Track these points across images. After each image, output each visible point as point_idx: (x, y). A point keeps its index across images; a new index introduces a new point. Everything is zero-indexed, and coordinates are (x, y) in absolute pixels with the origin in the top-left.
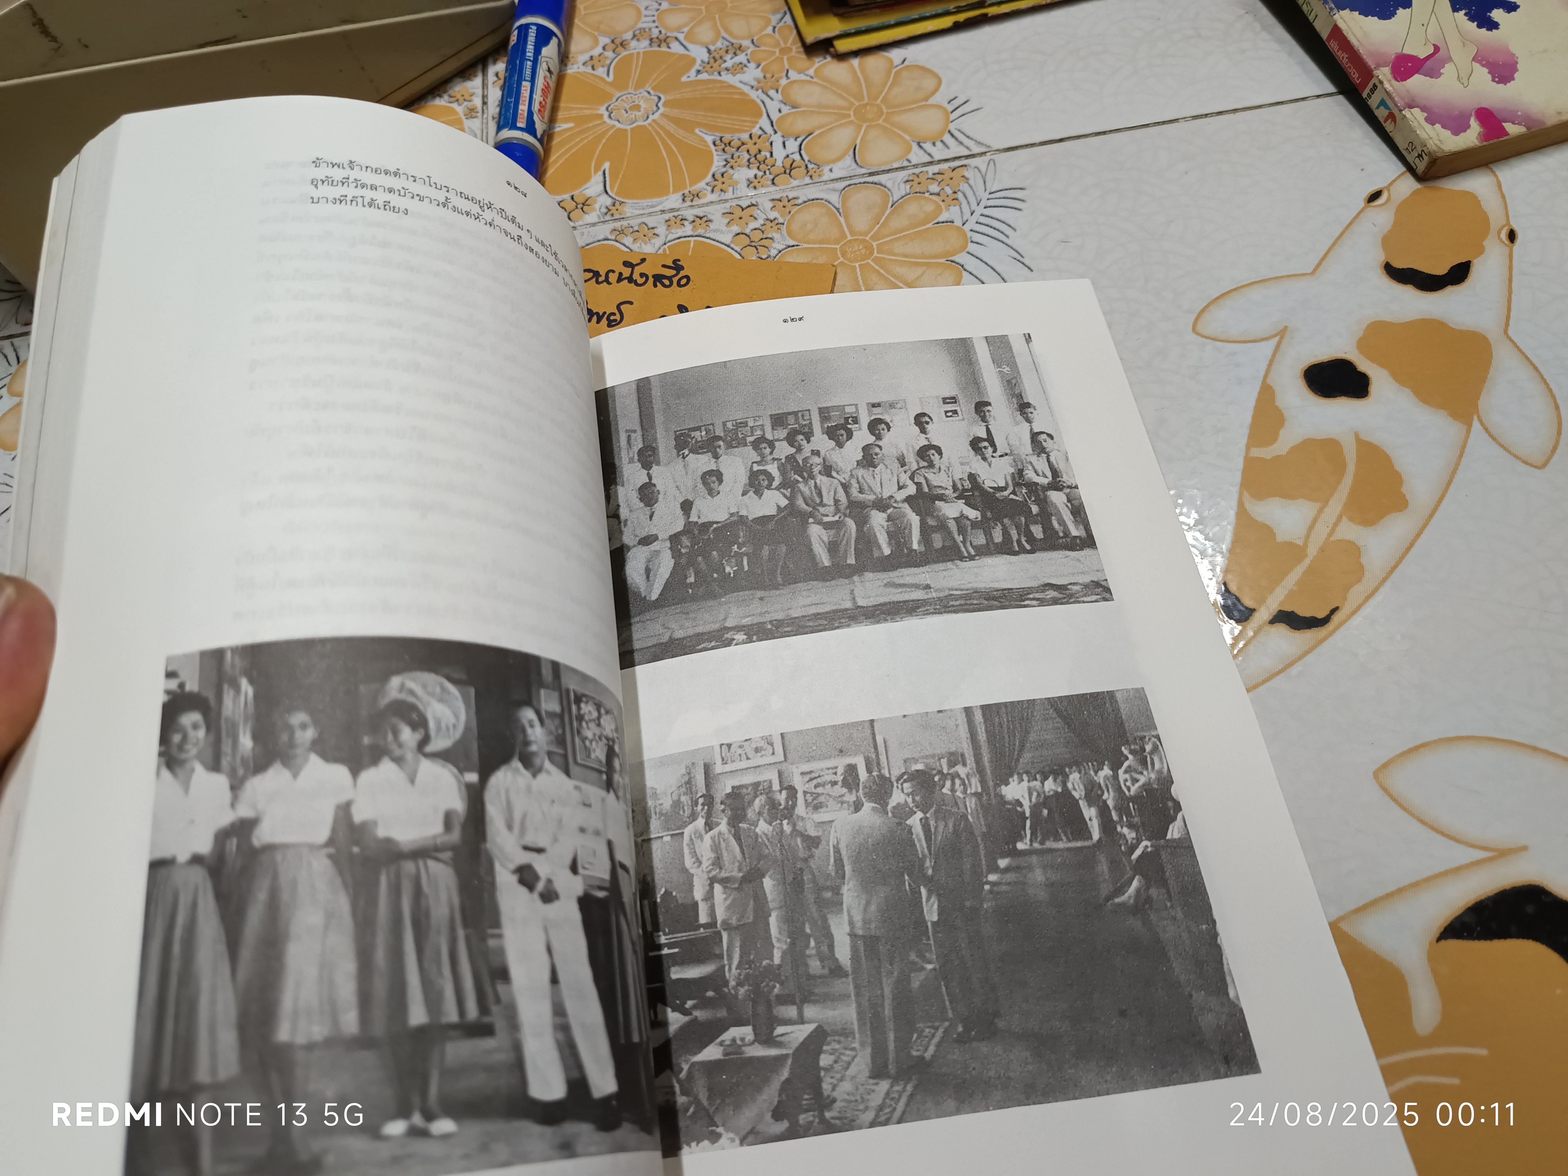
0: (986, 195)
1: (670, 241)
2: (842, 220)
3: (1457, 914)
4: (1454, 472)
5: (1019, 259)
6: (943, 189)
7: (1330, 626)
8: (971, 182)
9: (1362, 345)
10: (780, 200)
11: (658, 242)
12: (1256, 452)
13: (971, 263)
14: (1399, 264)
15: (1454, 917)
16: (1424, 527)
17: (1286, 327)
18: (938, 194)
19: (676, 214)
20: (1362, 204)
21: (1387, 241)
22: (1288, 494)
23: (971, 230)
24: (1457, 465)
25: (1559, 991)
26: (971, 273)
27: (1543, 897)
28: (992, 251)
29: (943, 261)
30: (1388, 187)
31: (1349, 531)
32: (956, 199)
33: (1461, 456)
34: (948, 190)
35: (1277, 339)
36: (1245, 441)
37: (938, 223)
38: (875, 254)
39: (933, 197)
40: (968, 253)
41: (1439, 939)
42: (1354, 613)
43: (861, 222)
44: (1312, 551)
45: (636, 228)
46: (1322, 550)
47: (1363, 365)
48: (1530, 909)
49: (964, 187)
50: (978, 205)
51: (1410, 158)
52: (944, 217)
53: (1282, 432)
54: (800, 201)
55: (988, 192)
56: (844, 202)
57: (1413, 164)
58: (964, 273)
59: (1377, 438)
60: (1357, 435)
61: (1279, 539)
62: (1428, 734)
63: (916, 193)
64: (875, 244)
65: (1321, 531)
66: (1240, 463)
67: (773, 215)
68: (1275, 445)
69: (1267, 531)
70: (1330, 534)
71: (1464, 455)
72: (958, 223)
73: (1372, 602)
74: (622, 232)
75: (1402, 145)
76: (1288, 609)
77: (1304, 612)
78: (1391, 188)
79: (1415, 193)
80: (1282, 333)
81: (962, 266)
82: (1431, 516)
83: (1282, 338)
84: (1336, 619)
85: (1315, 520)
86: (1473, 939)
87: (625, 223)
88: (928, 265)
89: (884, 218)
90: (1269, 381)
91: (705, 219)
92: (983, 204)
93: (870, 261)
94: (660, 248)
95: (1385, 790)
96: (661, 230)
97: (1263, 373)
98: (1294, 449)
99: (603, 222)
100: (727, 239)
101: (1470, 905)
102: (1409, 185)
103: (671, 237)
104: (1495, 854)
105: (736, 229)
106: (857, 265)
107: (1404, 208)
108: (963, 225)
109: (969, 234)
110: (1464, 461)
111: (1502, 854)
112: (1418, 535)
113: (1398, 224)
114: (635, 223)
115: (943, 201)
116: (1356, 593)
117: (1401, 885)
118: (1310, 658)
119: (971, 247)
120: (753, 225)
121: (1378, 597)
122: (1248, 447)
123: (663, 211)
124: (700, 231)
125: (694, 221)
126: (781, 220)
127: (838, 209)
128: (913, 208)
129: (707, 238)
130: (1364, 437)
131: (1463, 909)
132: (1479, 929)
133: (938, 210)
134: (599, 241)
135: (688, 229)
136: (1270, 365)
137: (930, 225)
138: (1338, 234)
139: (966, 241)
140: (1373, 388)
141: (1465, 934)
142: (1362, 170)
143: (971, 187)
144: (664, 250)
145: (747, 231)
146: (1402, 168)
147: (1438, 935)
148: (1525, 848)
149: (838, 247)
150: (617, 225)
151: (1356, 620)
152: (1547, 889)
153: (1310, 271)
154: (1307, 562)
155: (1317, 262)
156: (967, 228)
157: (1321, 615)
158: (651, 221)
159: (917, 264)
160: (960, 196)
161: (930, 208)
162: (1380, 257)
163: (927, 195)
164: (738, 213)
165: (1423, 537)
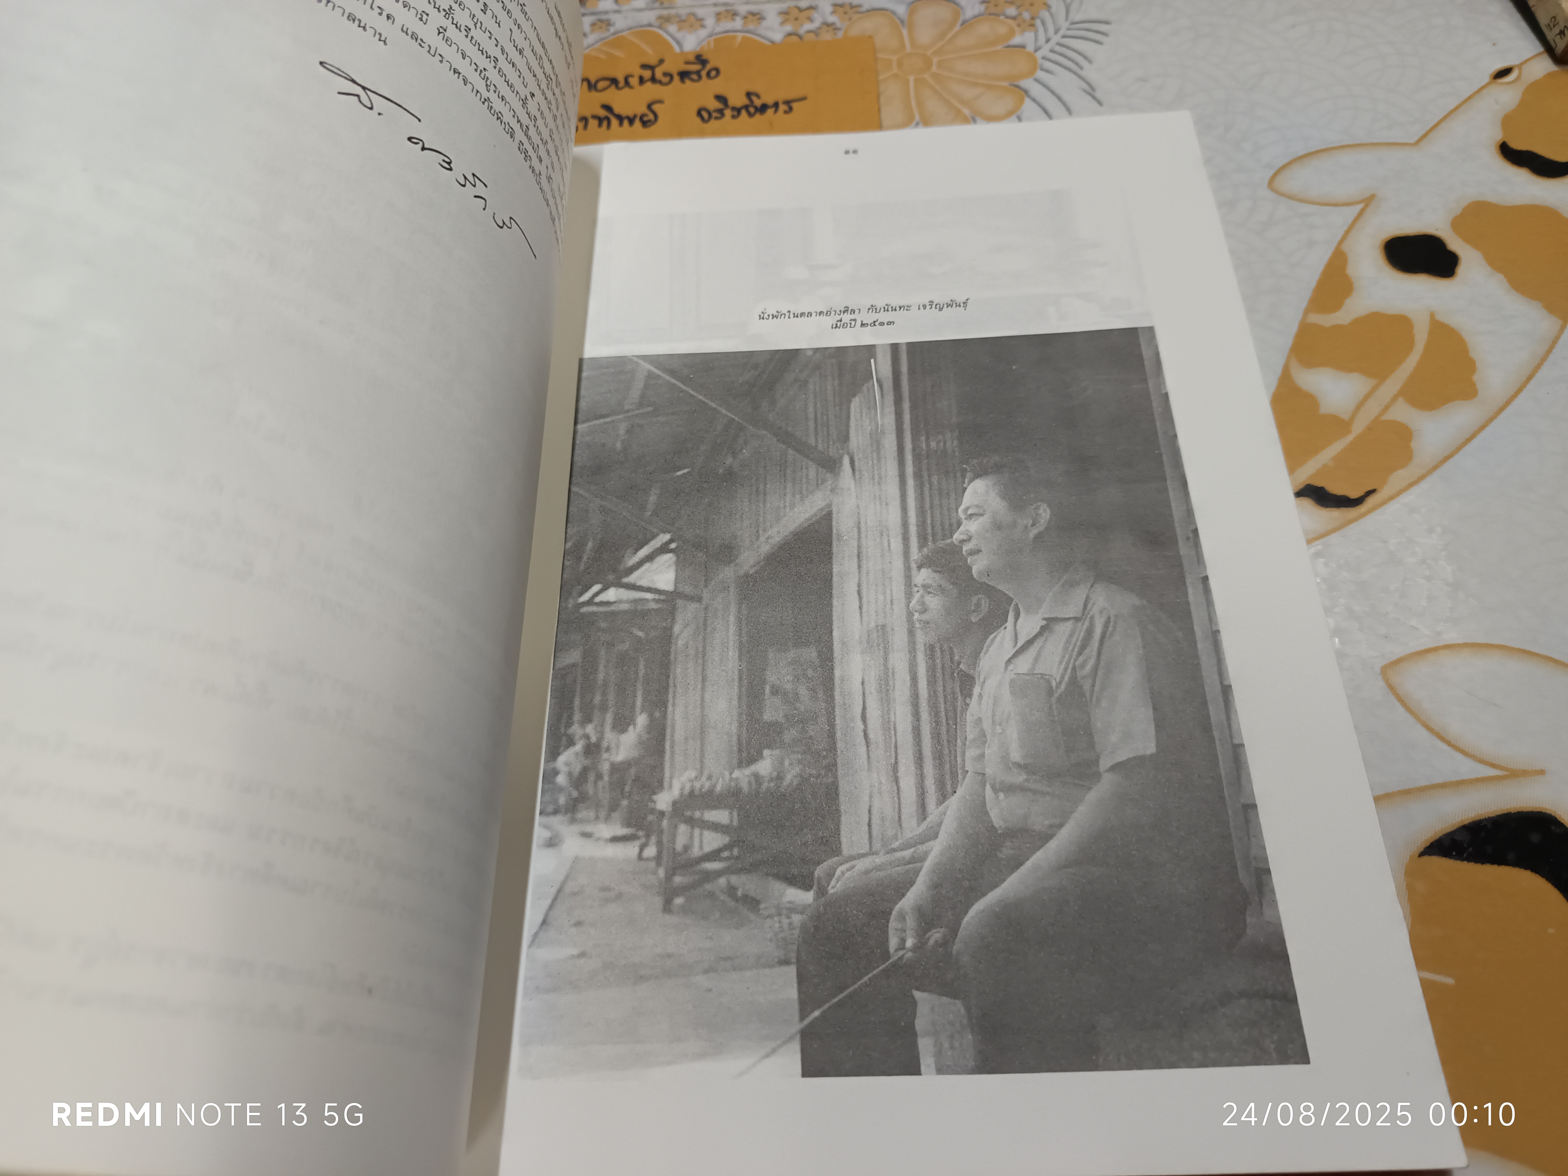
0: (1067, 24)
1: (717, 34)
2: (905, 32)
3: (1449, 830)
4: (1538, 367)
5: (1091, 91)
6: (1020, 14)
7: (1363, 508)
8: (1053, 10)
9: (1457, 224)
10: (841, 6)
11: (703, 33)
12: (1315, 318)
13: (1036, 90)
14: (1517, 145)
15: (1444, 833)
16: (1491, 419)
17: (1372, 197)
18: (1014, 18)
19: (729, 8)
20: (1487, 79)
21: (1507, 121)
22: (1344, 366)
23: (1044, 58)
24: (1543, 360)
25: (1551, 931)
26: (1034, 100)
27: (1553, 828)
28: (1062, 81)
29: (1005, 84)
30: (1520, 66)
31: (1402, 413)
32: (1033, 25)
33: (1549, 351)
34: (1026, 15)
35: (1361, 206)
36: (1304, 304)
37: (1009, 47)
38: (934, 69)
39: (1010, 21)
40: (1037, 80)
41: (1422, 854)
42: (1392, 498)
43: (925, 35)
44: (1358, 428)
45: (683, 18)
46: (1369, 429)
47: (1454, 244)
48: (1535, 838)
49: (1045, 14)
50: (1056, 32)
51: (1550, 35)
52: (1017, 40)
53: (1349, 302)
54: (863, 9)
55: (1069, 21)
56: (911, 12)
57: (1552, 43)
58: (1027, 101)
59: (1454, 321)
60: (1432, 315)
61: (1323, 410)
62: (1452, 636)
63: (990, 14)
64: (935, 60)
65: (1372, 410)
66: (1294, 328)
67: (832, 19)
68: (1338, 314)
69: (1309, 401)
70: (1381, 414)
71: (1554, 350)
72: (1030, 48)
73: (1416, 490)
74: (667, 19)
75: (1543, 19)
76: (1318, 483)
77: (1335, 488)
78: (1524, 67)
79: (1550, 75)
80: (1368, 201)
81: (1026, 92)
82: (1502, 409)
83: (1367, 206)
84: (1370, 501)
85: (1367, 397)
86: (1463, 860)
87: (673, 12)
88: (989, 87)
89: (949, 36)
90: (1345, 247)
91: (758, 16)
92: (1061, 33)
93: (926, 76)
94: (703, 40)
95: (1391, 687)
96: (710, 22)
97: (1338, 238)
98: (1360, 322)
99: (653, 9)
100: (777, 37)
101: (1466, 823)
102: (1544, 66)
103: (718, 29)
104: (1507, 773)
105: (788, 28)
106: (912, 78)
107: (1534, 89)
108: (1036, 50)
109: (1040, 61)
110: (1552, 357)
111: (1513, 774)
112: (1483, 428)
113: (1523, 105)
114: (683, 12)
115: (1019, 26)
116: (1398, 478)
117: (1390, 791)
118: (1335, 538)
119: (1040, 74)
120: (808, 26)
121: (1424, 485)
122: (1307, 312)
123: (715, 5)
124: (751, 27)
125: (745, 18)
126: (838, 25)
127: (902, 22)
128: (984, 29)
129: (758, 35)
130: (1439, 317)
131: (1457, 826)
132: (1471, 849)
133: (1012, 33)
134: (642, 26)
135: (738, 23)
136: (1348, 232)
137: (999, 48)
138: (1452, 107)
139: (1034, 67)
140: (1461, 270)
141: (1454, 853)
142: (1494, 44)
143: (1051, 15)
144: (708, 42)
145: (802, 31)
146: (1540, 48)
147: (1421, 850)
148: (1542, 772)
149: (894, 58)
150: (665, 12)
151: (1394, 507)
152: (1559, 819)
153: (1413, 141)
154: (1349, 438)
155: (1423, 132)
156: (1039, 54)
157: (1354, 494)
158: (700, 12)
159: (976, 84)
160: (1038, 22)
161: (1002, 30)
162: (1498, 136)
163: (1002, 18)
164: (795, 13)
165: (1488, 429)
